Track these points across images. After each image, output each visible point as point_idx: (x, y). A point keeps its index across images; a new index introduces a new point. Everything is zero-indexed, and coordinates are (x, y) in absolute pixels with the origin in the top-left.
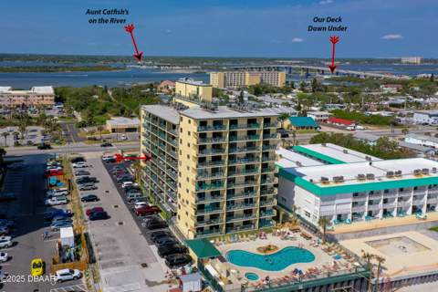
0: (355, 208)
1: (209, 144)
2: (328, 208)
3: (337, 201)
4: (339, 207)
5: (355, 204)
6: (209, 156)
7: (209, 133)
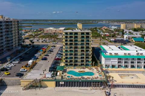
0: (119, 63)
1: (69, 39)
2: (108, 62)
3: (111, 60)
4: (112, 62)
5: (119, 62)
6: (69, 43)
7: (69, 36)
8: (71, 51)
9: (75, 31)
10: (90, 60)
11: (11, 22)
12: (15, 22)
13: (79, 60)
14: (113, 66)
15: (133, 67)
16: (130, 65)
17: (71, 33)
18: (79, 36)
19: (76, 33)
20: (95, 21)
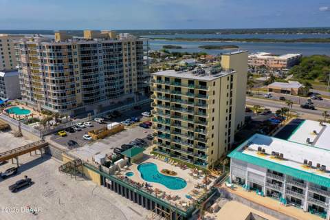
1: (163, 93)
11: (120, 44)
12: (129, 43)
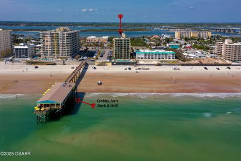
0: (145, 57)
2: (139, 56)
4: (142, 56)
6: (117, 45)
7: (117, 42)
8: (119, 50)
9: (120, 39)
10: (129, 55)
13: (123, 55)
14: (142, 58)
15: (152, 58)
16: (151, 57)
17: (119, 40)
18: (123, 42)
19: (121, 40)
20: (151, 26)
